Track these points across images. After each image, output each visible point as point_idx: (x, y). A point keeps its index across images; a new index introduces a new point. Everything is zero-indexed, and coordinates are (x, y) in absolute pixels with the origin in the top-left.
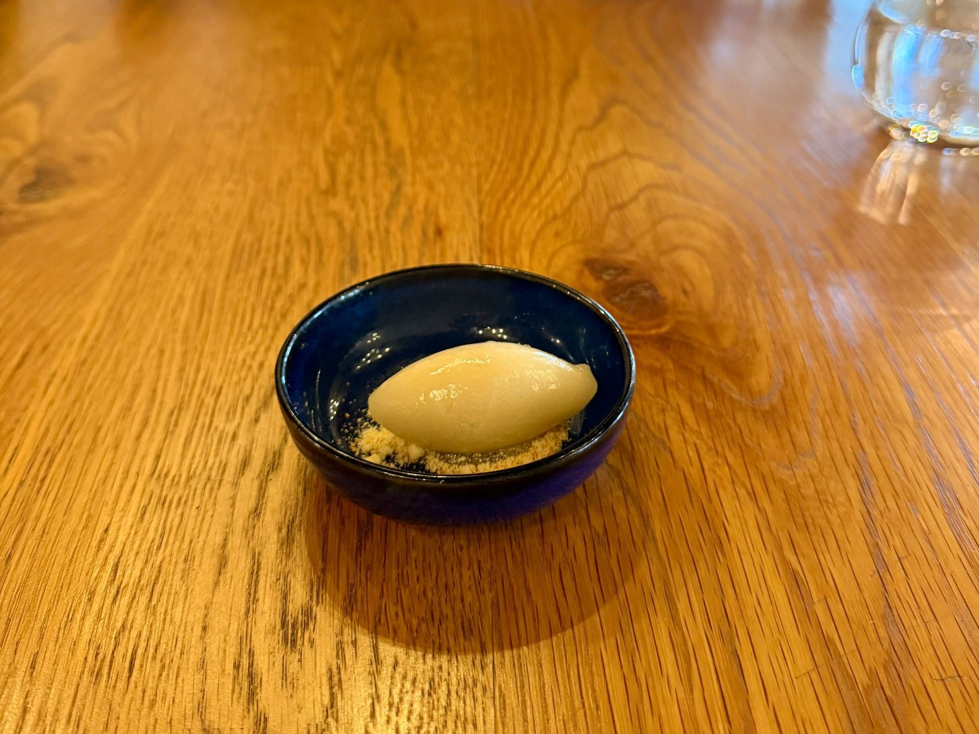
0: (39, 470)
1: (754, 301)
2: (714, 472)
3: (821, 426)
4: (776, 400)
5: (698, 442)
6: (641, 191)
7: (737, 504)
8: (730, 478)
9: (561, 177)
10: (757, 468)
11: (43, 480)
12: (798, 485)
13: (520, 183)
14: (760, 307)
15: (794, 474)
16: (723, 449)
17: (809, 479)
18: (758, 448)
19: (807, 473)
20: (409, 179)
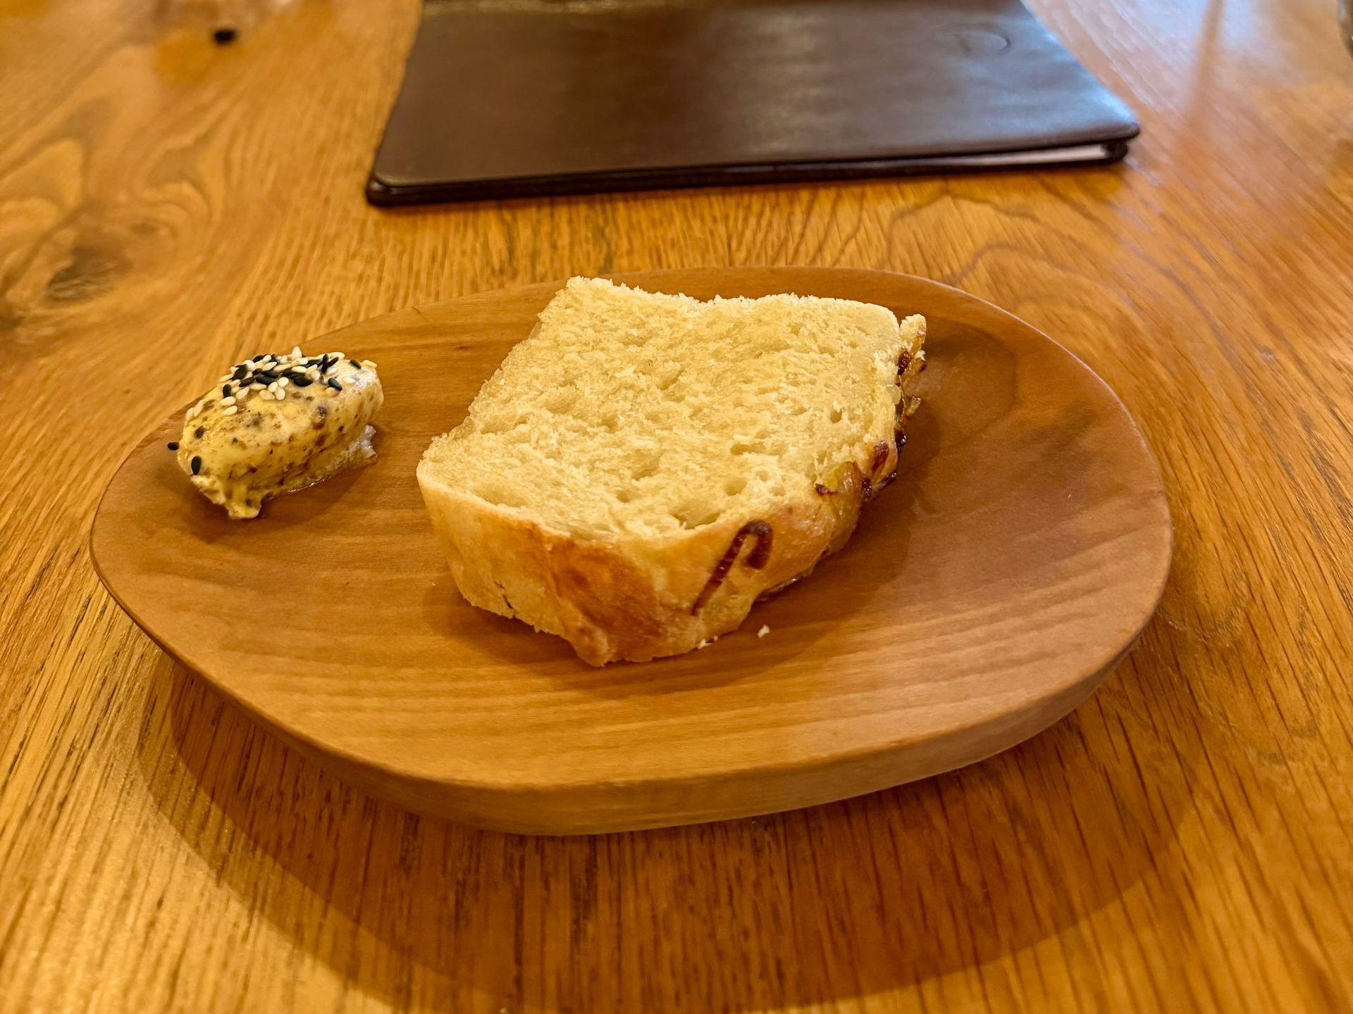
0: (55, 787)
1: (1182, 448)
2: (1156, 770)
3: (1321, 676)
4: (1239, 625)
5: (1124, 714)
6: (978, 255)
7: (1202, 834)
8: (1184, 782)
9: (853, 236)
10: (1227, 761)
11: (62, 805)
12: (1298, 792)
13: (791, 246)
14: (1191, 454)
15: (1290, 772)
16: (1166, 725)
17: (1315, 778)
18: (1224, 722)
19: (1311, 769)
20: (625, 245)
